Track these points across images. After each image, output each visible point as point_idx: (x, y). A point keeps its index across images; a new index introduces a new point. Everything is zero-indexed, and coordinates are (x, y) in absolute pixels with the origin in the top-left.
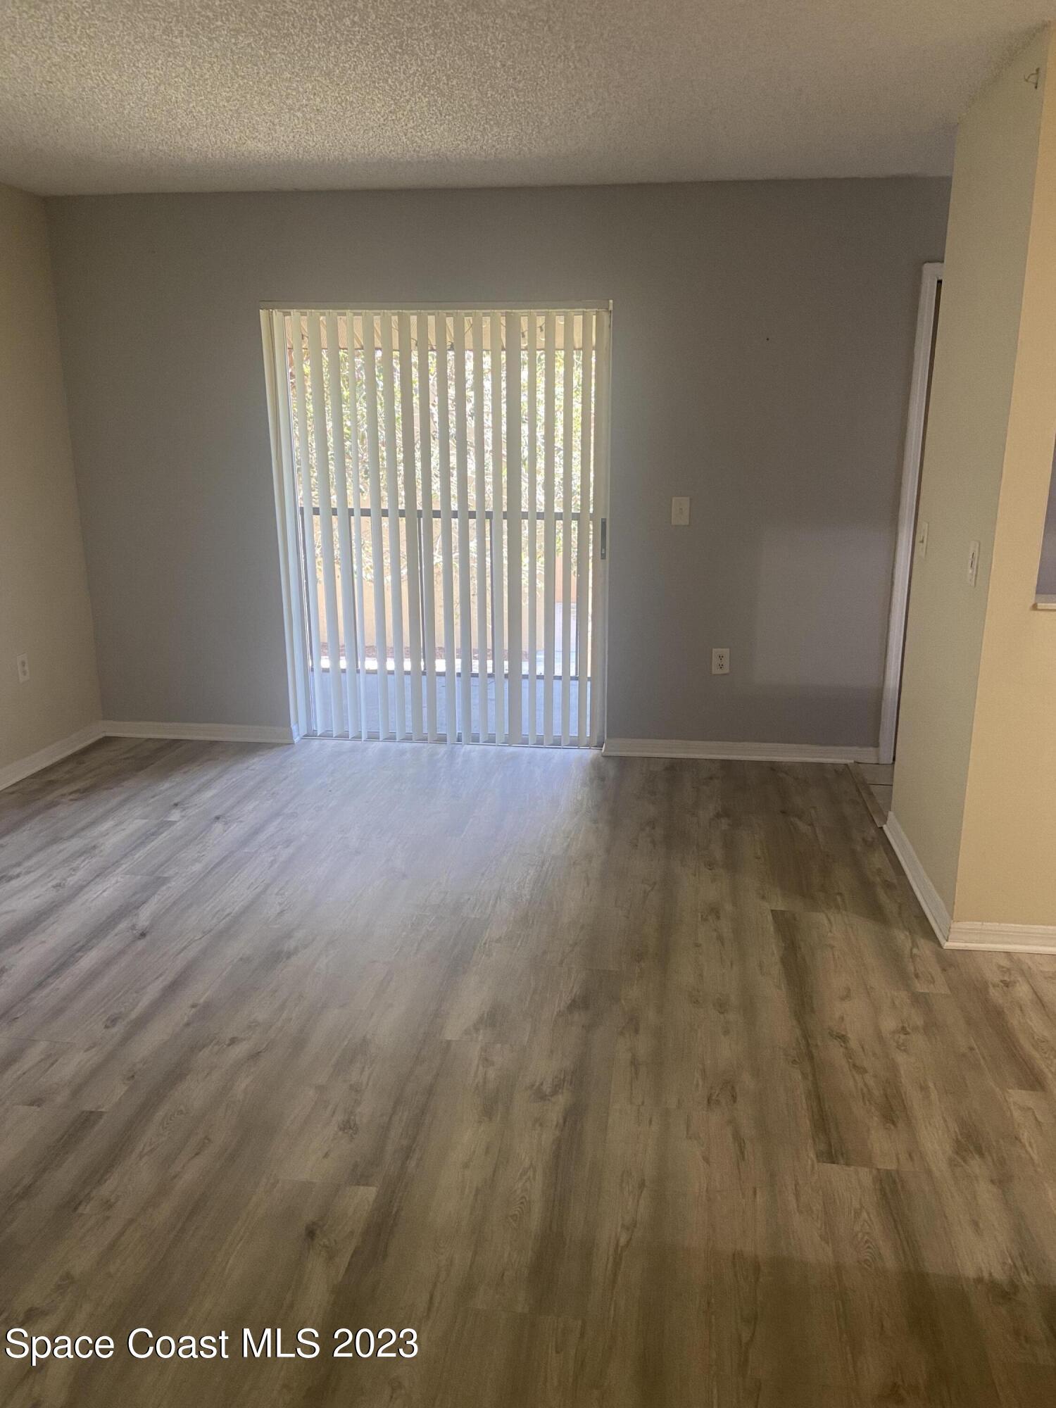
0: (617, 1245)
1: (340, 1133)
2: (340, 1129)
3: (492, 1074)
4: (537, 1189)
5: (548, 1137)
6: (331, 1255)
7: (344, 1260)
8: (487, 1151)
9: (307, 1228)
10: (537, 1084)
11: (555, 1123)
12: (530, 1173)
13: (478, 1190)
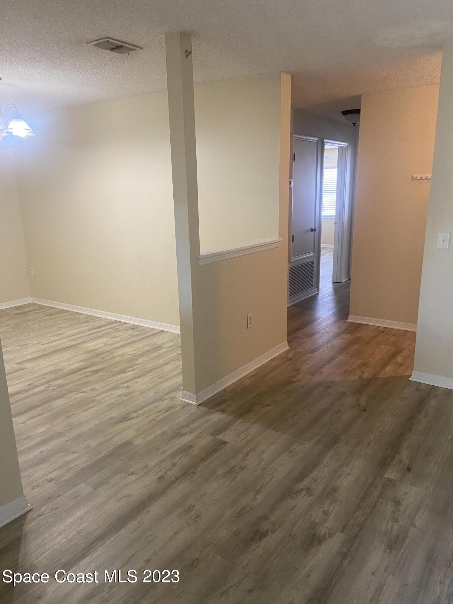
0: (309, 442)
1: (401, 501)
2: (401, 502)
3: (326, 507)
4: (326, 460)
5: (315, 474)
6: (401, 461)
7: (396, 459)
8: (340, 476)
9: (410, 471)
10: (308, 495)
11: (309, 478)
12: (326, 465)
13: (348, 465)
